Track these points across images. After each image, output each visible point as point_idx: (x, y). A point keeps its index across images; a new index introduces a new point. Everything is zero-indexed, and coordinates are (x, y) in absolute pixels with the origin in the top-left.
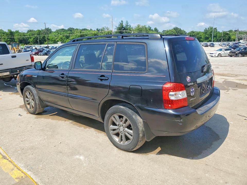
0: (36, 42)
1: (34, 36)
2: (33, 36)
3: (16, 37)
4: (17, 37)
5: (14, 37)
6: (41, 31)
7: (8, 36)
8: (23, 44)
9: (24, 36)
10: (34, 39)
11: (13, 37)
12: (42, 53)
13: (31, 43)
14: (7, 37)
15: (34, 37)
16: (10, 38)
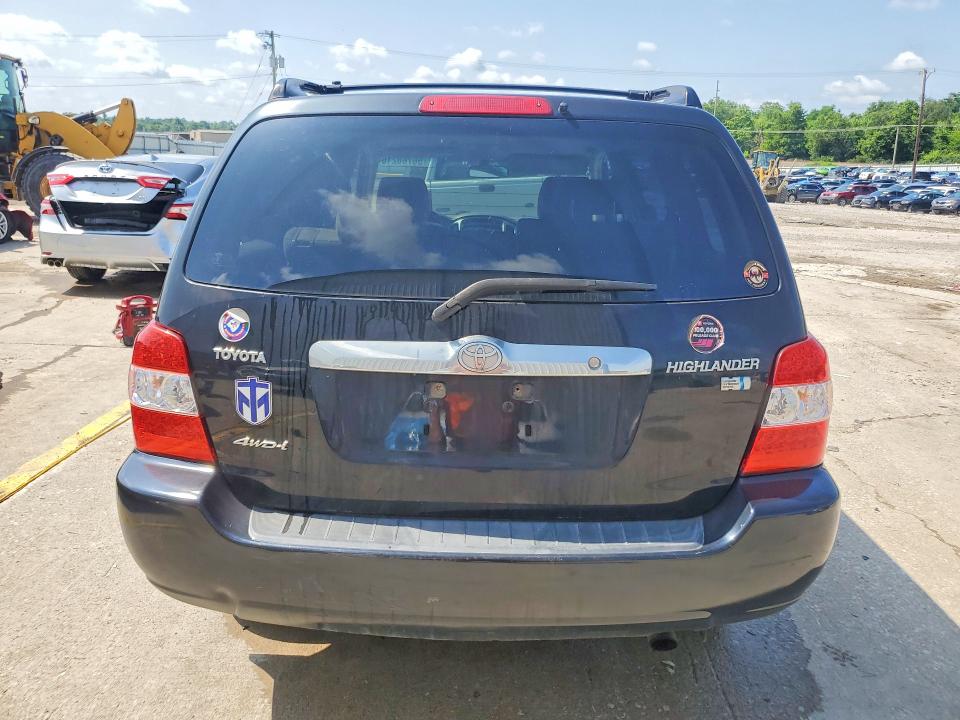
0: (883, 153)
1: (882, 127)
2: (876, 128)
3: (812, 132)
4: (814, 131)
5: (806, 131)
6: (917, 108)
7: (786, 129)
8: (832, 159)
9: (844, 125)
10: (880, 138)
11: (800, 131)
12: (865, 199)
13: (865, 156)
14: (779, 132)
15: (882, 133)
16: (790, 136)
